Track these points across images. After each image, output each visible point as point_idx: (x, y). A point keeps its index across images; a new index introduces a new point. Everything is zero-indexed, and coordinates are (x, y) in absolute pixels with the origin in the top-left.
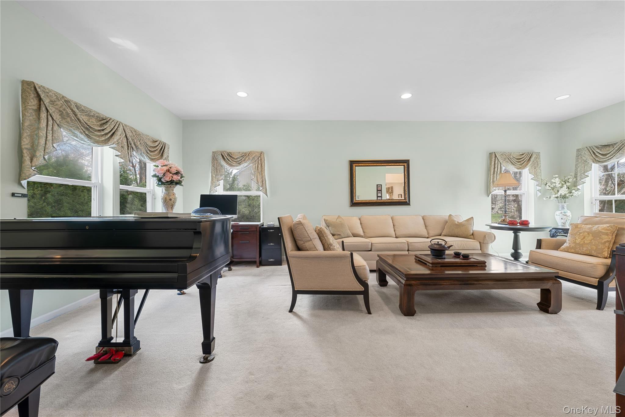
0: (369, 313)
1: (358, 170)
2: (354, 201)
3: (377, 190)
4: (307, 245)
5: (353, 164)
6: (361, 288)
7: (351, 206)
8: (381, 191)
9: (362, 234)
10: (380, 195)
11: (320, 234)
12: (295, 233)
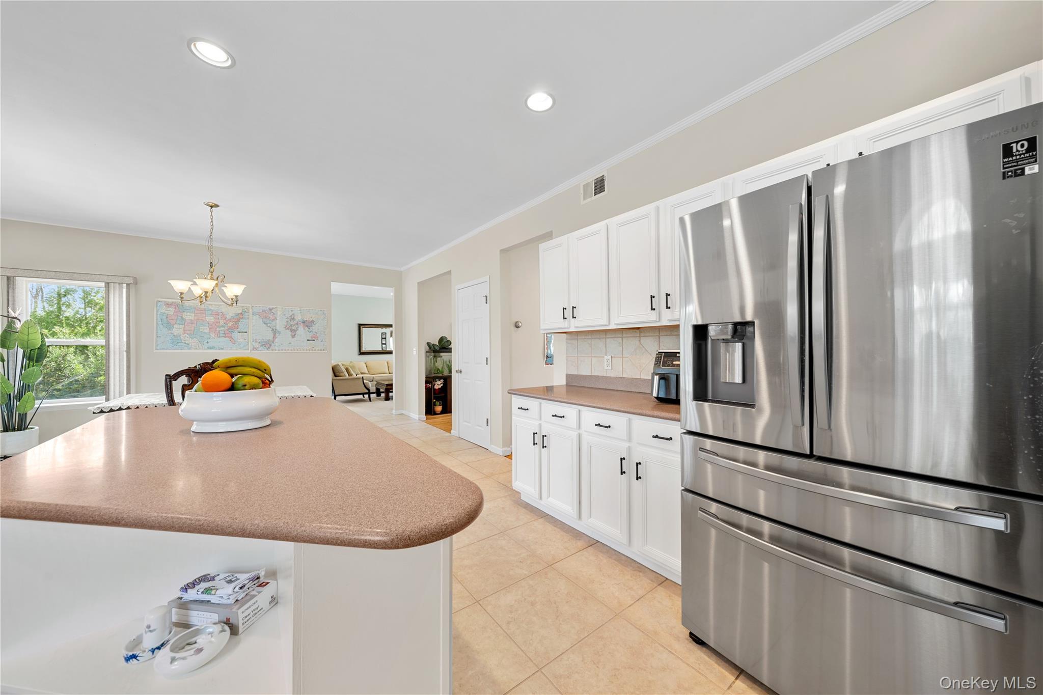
0: (370, 401)
1: (364, 330)
2: (362, 351)
3: (382, 338)
4: (341, 374)
5: (360, 326)
6: (367, 391)
7: (359, 355)
8: (385, 338)
9: (367, 372)
10: (384, 342)
11: (347, 370)
12: (334, 369)
